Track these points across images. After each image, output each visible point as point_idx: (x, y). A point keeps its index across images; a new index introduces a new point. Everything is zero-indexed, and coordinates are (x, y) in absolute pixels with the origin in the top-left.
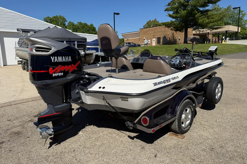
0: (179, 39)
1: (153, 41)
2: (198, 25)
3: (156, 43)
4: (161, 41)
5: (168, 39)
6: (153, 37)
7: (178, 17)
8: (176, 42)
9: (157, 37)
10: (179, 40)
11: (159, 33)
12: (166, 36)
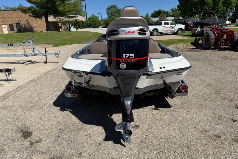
0: (35, 26)
1: (3, 28)
2: (59, 12)
3: (8, 30)
4: (15, 28)
5: (24, 26)
6: (3, 23)
7: (37, 3)
8: (33, 29)
9: (8, 24)
10: (35, 28)
11: (10, 19)
12: (19, 23)
